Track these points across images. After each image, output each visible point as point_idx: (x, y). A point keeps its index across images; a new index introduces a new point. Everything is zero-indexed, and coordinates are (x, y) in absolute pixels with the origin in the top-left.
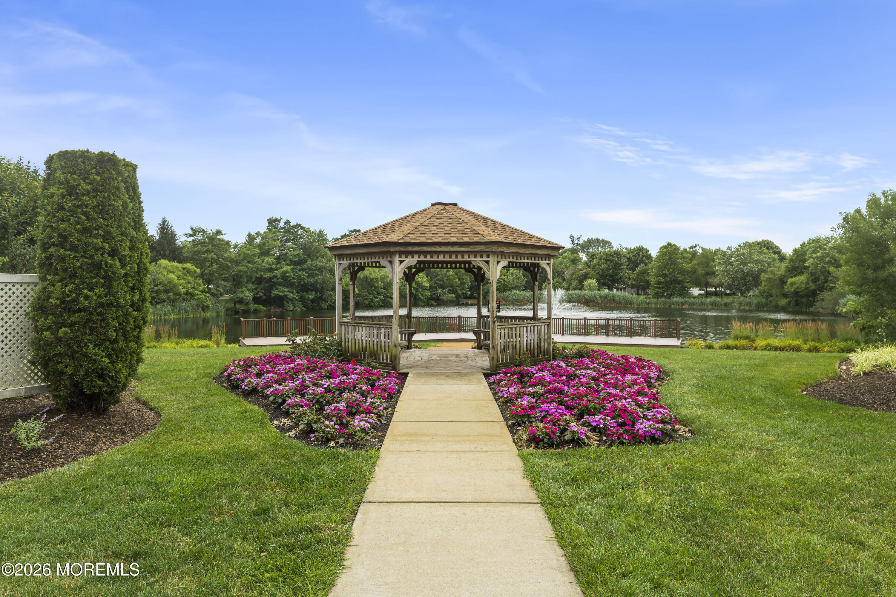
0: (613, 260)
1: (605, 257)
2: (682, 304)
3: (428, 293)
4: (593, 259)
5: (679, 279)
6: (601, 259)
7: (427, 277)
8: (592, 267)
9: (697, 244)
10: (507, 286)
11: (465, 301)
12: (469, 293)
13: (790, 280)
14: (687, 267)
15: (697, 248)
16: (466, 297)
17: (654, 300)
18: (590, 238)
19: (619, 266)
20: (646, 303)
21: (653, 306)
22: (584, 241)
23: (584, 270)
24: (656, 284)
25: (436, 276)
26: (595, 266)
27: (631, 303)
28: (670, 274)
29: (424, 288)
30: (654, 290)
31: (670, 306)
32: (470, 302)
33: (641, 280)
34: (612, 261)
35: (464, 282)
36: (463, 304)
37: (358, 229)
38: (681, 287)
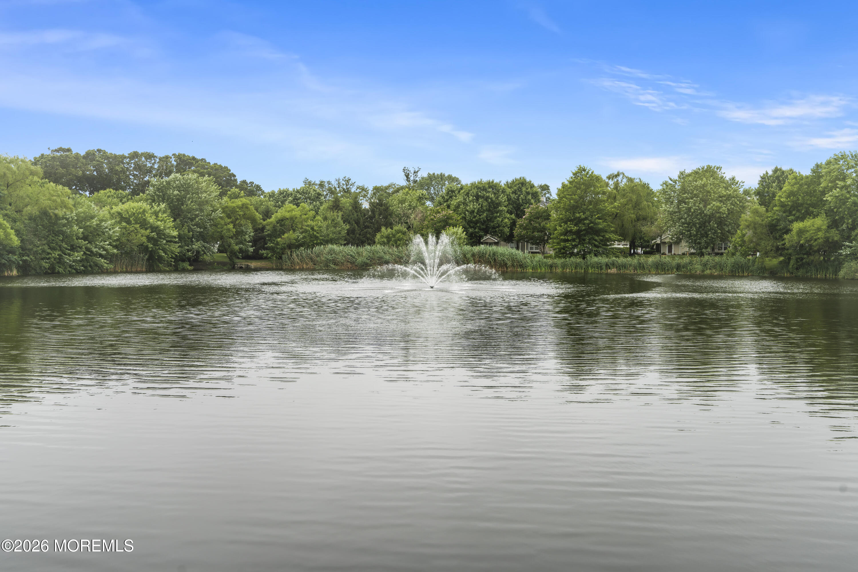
0: (488, 197)
1: (475, 191)
2: (607, 266)
3: (176, 248)
4: (451, 197)
5: (600, 226)
6: (467, 194)
7: (174, 221)
8: (452, 207)
9: (621, 171)
10: (317, 238)
11: (244, 263)
12: (251, 249)
13: (797, 226)
14: (609, 207)
15: (620, 178)
16: (248, 257)
17: (559, 261)
18: (431, 173)
19: (495, 208)
20: (546, 265)
21: (559, 270)
22: (423, 178)
23: (444, 213)
24: (561, 234)
25: (192, 220)
26: (458, 207)
27: (522, 266)
28: (586, 219)
29: (170, 240)
30: (558, 243)
31: (586, 272)
32: (253, 264)
33: (534, 229)
34: (486, 199)
35: (242, 231)
36: (241, 268)
37: (66, 147)
38: (601, 240)
